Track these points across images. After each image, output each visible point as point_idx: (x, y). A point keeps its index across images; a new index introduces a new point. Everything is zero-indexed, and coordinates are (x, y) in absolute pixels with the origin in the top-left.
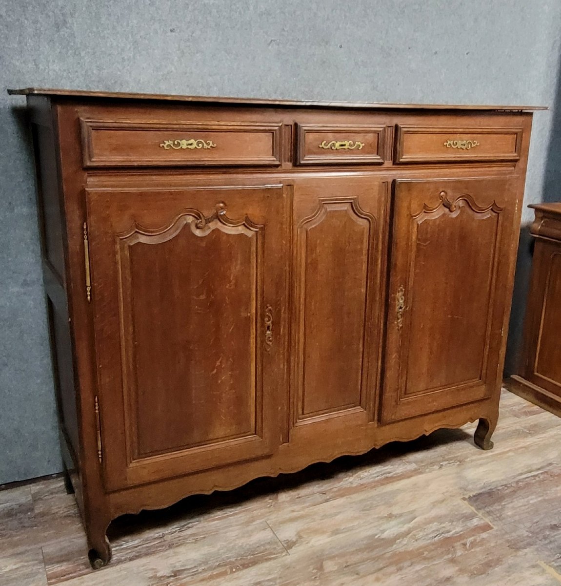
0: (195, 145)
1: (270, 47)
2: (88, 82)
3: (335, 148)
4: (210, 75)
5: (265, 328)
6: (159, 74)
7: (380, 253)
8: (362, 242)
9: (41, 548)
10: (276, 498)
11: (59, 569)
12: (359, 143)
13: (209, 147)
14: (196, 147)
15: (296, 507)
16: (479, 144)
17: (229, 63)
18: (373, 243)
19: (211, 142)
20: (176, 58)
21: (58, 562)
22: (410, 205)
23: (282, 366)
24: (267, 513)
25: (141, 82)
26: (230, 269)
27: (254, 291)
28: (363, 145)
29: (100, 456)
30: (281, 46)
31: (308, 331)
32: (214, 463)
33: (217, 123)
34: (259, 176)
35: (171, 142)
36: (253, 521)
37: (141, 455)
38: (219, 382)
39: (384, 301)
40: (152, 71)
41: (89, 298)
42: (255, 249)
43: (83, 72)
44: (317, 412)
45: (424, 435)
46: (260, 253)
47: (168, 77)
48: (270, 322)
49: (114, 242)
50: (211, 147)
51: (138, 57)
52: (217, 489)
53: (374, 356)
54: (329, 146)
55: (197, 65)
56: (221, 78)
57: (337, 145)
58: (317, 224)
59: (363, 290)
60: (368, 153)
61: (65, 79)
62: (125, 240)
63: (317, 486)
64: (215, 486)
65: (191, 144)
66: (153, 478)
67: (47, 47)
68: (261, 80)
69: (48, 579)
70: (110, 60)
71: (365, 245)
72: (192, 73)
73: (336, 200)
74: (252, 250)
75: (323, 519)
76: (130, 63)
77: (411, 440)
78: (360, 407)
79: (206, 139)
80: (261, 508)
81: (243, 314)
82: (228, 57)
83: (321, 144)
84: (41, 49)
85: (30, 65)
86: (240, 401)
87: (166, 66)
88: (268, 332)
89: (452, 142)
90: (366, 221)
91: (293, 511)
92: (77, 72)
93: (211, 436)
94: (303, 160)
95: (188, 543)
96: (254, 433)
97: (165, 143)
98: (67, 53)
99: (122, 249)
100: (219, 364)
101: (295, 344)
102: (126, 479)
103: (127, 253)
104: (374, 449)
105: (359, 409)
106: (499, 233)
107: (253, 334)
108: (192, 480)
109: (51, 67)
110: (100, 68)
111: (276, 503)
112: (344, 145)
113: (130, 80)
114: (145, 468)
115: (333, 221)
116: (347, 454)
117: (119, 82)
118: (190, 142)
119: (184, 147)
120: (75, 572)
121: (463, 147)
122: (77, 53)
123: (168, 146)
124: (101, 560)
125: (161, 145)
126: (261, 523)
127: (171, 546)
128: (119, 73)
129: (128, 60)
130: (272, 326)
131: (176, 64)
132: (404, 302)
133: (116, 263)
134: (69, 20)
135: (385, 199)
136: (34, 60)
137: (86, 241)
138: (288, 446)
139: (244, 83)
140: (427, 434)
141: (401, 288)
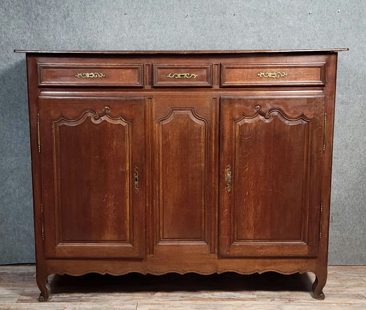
0: (93, 76)
1: (187, 19)
2: (79, 45)
3: (178, 77)
4: (148, 38)
5: (133, 180)
6: (117, 38)
7: (213, 142)
8: (200, 135)
9: (24, 290)
10: (154, 294)
11: (26, 298)
12: (194, 75)
13: (101, 77)
14: (94, 77)
15: (160, 299)
16: (287, 75)
17: (160, 30)
18: (208, 135)
19: (102, 74)
20: (127, 29)
21: (27, 296)
22: (232, 112)
23: (147, 205)
24: (143, 299)
25: (107, 43)
26: (113, 143)
27: (128, 157)
28: (197, 75)
29: (43, 237)
30: (194, 17)
31: (165, 185)
32: (104, 255)
33: (105, 64)
34: (131, 92)
35: (81, 74)
36: (132, 300)
37: (64, 241)
38: (107, 207)
39: (217, 173)
40: (113, 37)
41: (39, 151)
42: (128, 133)
43: (77, 40)
44: (173, 239)
45: (257, 273)
46: (130, 135)
47: (122, 40)
48: (137, 176)
49: (51, 124)
50: (102, 76)
51: (106, 30)
52: (108, 273)
53: (213, 209)
54: (173, 76)
55: (140, 32)
56: (154, 39)
57: (179, 75)
58: (168, 122)
59: (203, 165)
60: (201, 81)
61: (68, 43)
62: (57, 123)
63: (183, 293)
64: (106, 270)
65: (92, 75)
66: (69, 255)
67: (60, 27)
68: (181, 39)
69: (18, 300)
70: (91, 32)
71: (203, 137)
72: (136, 37)
73: (181, 108)
74: (126, 133)
75: (169, 307)
76: (101, 33)
77: (246, 274)
78: (204, 242)
79: (99, 72)
80: (141, 296)
81: (121, 169)
82: (159, 26)
83: (168, 75)
84: (57, 29)
85: (52, 38)
86: (120, 221)
87: (121, 34)
88: (136, 182)
89: (263, 74)
90: (202, 122)
91: (157, 301)
92: (74, 40)
93: (103, 238)
94: (156, 84)
95: (90, 302)
96: (129, 242)
97: (78, 75)
98: (69, 30)
99: (56, 127)
100: (107, 196)
101: (156, 192)
102: (55, 252)
103: (58, 130)
104: (216, 273)
105: (203, 243)
106: (310, 136)
107: (128, 182)
108: (93, 263)
109: (61, 38)
110: (85, 37)
111: (152, 296)
112: (184, 76)
113: (101, 42)
114: (65, 249)
115: (178, 120)
116: (195, 272)
117: (95, 44)
118: (91, 74)
119: (88, 76)
120: (31, 301)
121: (273, 76)
122: (74, 30)
123: (79, 76)
124: (43, 297)
125: (76, 76)
126: (135, 302)
127: (81, 301)
128: (95, 39)
129: (100, 32)
130: (138, 178)
131: (127, 32)
132: (231, 175)
133: (52, 134)
134: (71, 13)
135: (215, 109)
136: (54, 35)
137: (38, 122)
138: (153, 257)
139: (170, 41)
140: (260, 273)
141: (228, 166)
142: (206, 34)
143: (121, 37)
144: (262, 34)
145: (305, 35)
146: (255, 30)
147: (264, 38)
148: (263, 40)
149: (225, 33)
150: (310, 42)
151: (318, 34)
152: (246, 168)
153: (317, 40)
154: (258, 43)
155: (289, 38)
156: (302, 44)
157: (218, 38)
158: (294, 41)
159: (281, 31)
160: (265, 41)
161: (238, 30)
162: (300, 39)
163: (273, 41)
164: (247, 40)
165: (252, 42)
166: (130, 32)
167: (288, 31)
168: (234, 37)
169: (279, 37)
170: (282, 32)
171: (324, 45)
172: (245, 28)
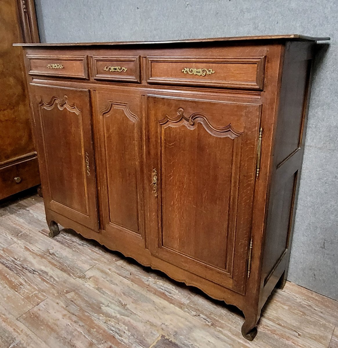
0: (57, 66)
1: (187, 8)
3: (111, 71)
6: (132, 32)
8: (134, 132)
12: (124, 68)
13: (61, 68)
17: (165, 22)
18: (139, 134)
20: (139, 23)
22: (156, 113)
26: (72, 129)
27: (82, 143)
28: (127, 69)
30: (193, 6)
35: (50, 65)
40: (129, 31)
43: (108, 34)
47: (135, 33)
48: (88, 162)
49: (38, 107)
51: (124, 25)
54: (108, 69)
56: (160, 31)
57: (112, 68)
58: (109, 115)
68: (181, 30)
72: (146, 30)
76: (121, 28)
79: (60, 64)
83: (104, 68)
87: (135, 28)
89: (188, 70)
90: (135, 119)
96: (88, 215)
97: (48, 66)
99: (40, 110)
103: (42, 112)
112: (116, 69)
115: (116, 115)
118: (55, 65)
119: (54, 67)
121: (198, 74)
122: (105, 26)
128: (118, 33)
129: (121, 26)
130: (89, 164)
132: (157, 180)
136: (94, 31)
141: (154, 170)
142: (203, 24)
143: (134, 31)
144: (258, 21)
145: (310, 20)
146: (251, 17)
147: (260, 26)
148: (259, 28)
149: (220, 22)
150: (316, 29)
151: (329, 18)
152: (171, 176)
153: (326, 26)
154: (253, 31)
155: (290, 25)
156: (306, 31)
157: (214, 28)
158: (295, 28)
159: (280, 16)
160: (261, 29)
161: (232, 18)
162: (303, 25)
163: (270, 29)
164: (242, 29)
165: (247, 31)
166: (141, 26)
167: (289, 16)
168: (228, 26)
169: (277, 23)
170: (281, 18)
171: (335, 32)
172: (241, 14)
